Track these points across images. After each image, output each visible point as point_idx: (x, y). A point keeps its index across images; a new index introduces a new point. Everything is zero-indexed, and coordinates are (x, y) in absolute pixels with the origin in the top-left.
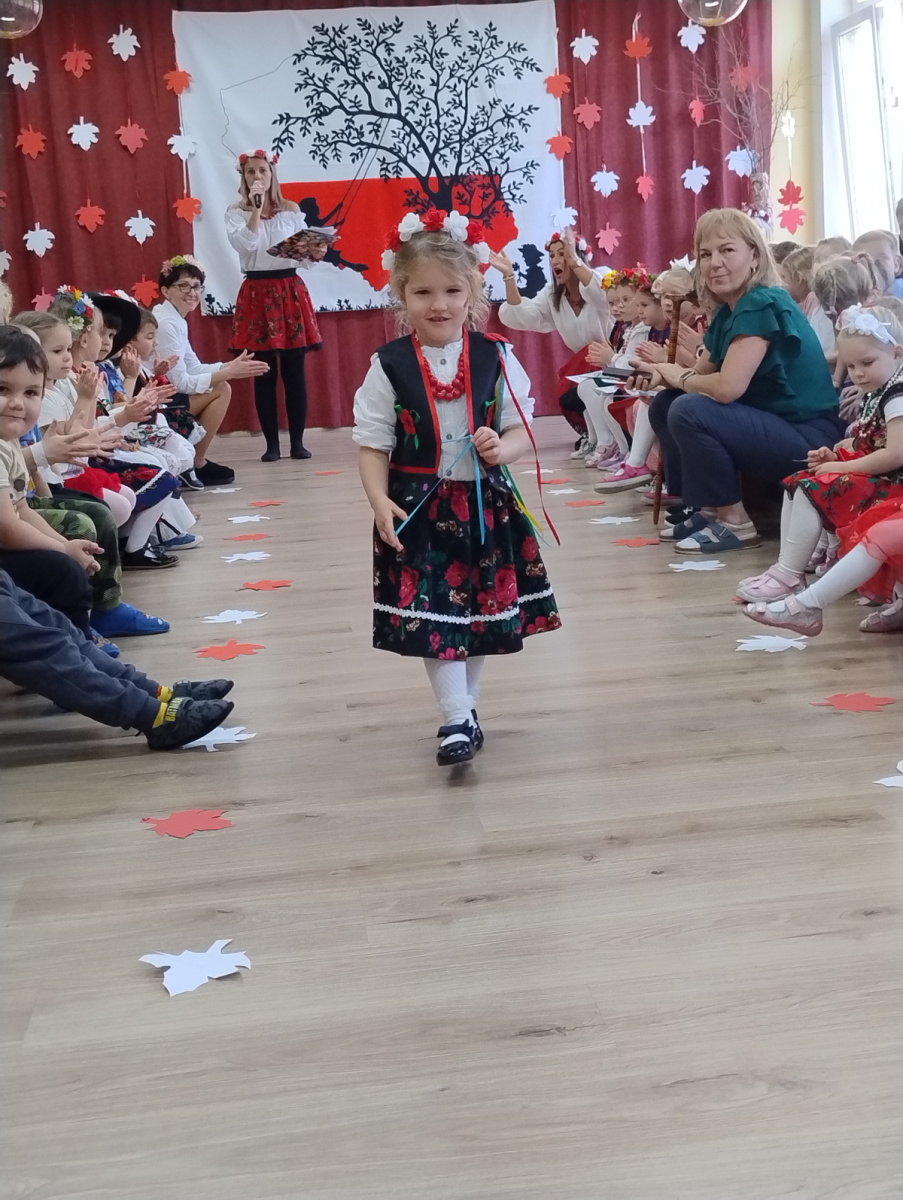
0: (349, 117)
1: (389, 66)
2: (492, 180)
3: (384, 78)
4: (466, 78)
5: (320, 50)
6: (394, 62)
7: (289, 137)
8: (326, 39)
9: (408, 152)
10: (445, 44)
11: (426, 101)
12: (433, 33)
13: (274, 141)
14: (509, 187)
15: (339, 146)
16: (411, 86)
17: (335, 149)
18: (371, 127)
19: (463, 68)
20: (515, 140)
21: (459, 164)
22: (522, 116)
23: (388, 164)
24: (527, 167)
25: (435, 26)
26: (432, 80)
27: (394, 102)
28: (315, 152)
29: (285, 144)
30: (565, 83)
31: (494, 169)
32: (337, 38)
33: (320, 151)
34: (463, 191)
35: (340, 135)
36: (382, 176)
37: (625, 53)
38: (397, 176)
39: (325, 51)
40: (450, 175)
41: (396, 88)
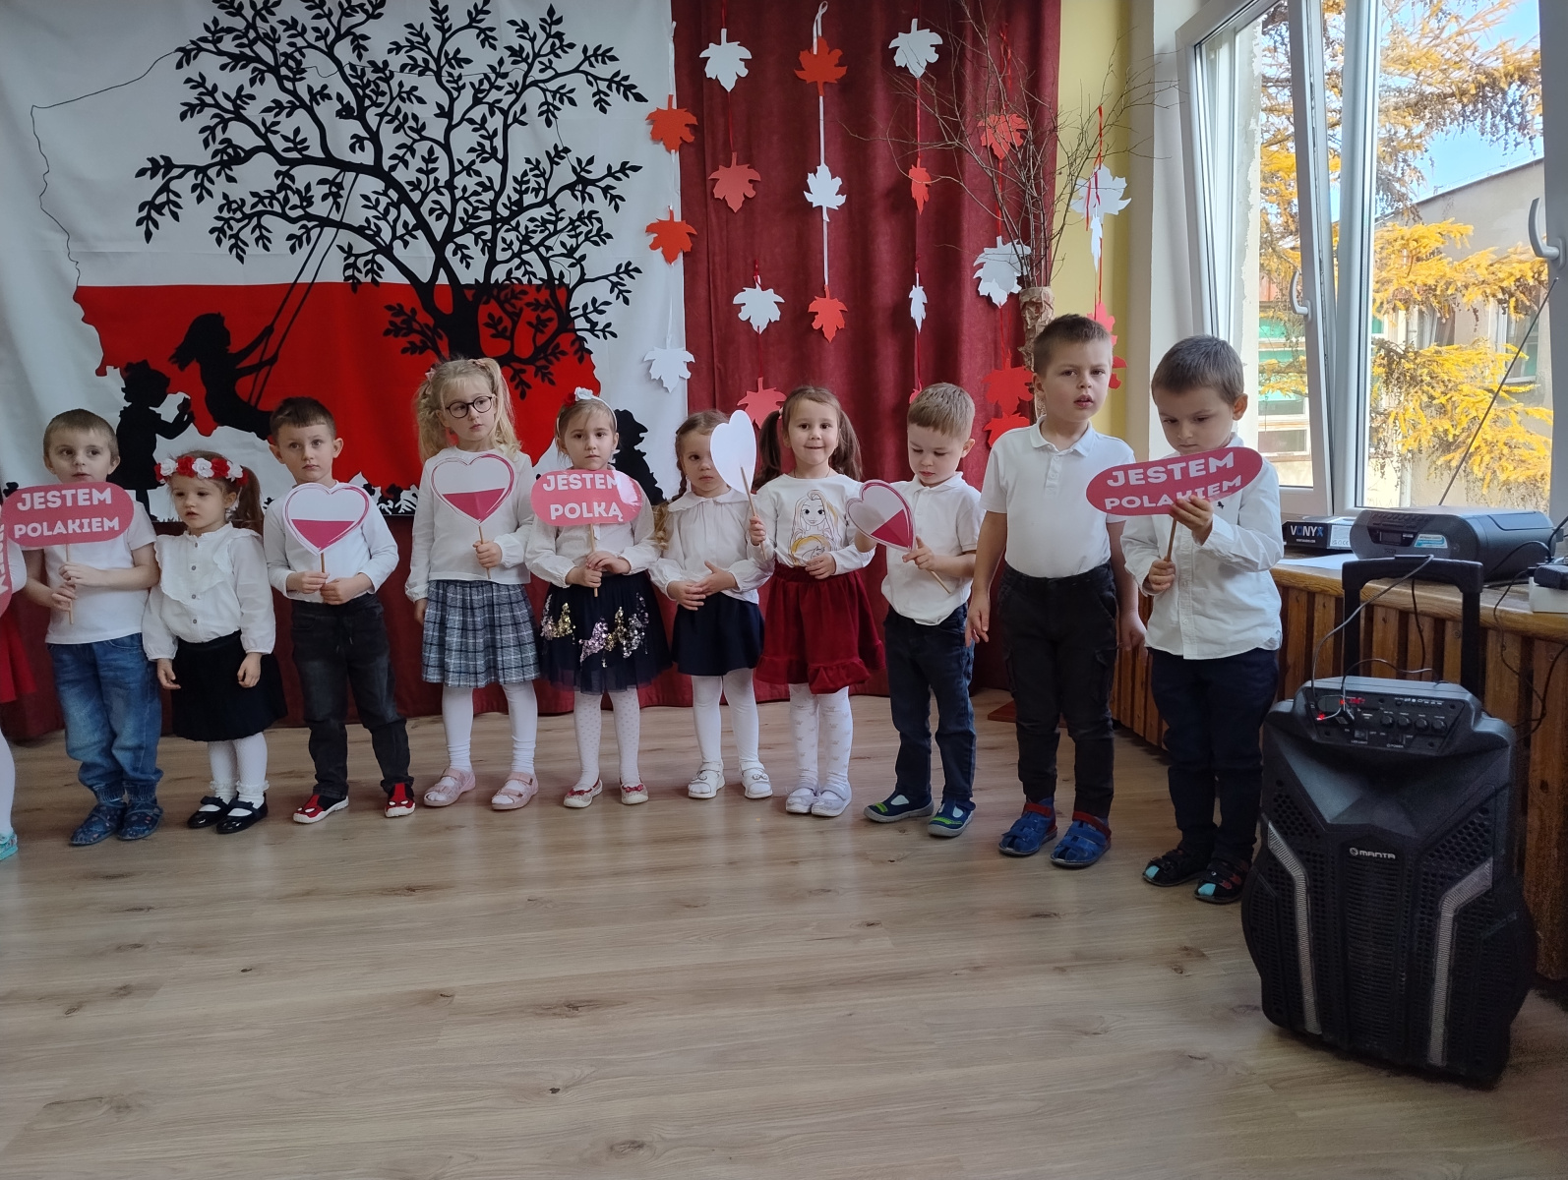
0: (284, 168)
1: (361, 78)
2: (553, 295)
3: (349, 97)
4: (504, 105)
5: (228, 44)
6: (369, 70)
7: (169, 201)
8: (239, 23)
9: (394, 237)
10: (466, 43)
11: (430, 143)
12: (443, 22)
13: (141, 208)
14: (585, 307)
15: (266, 220)
16: (401, 117)
17: (259, 226)
18: (325, 189)
19: (499, 88)
20: (597, 225)
21: (492, 263)
22: (610, 181)
23: (357, 256)
24: (617, 274)
25: (446, 8)
26: (439, 106)
27: (368, 144)
28: (221, 230)
29: (163, 215)
30: (687, 125)
31: (556, 276)
32: (259, 22)
33: (231, 228)
34: (498, 313)
35: (267, 201)
36: (347, 278)
37: (799, 73)
38: (373, 278)
39: (237, 46)
40: (473, 283)
41: (372, 118)
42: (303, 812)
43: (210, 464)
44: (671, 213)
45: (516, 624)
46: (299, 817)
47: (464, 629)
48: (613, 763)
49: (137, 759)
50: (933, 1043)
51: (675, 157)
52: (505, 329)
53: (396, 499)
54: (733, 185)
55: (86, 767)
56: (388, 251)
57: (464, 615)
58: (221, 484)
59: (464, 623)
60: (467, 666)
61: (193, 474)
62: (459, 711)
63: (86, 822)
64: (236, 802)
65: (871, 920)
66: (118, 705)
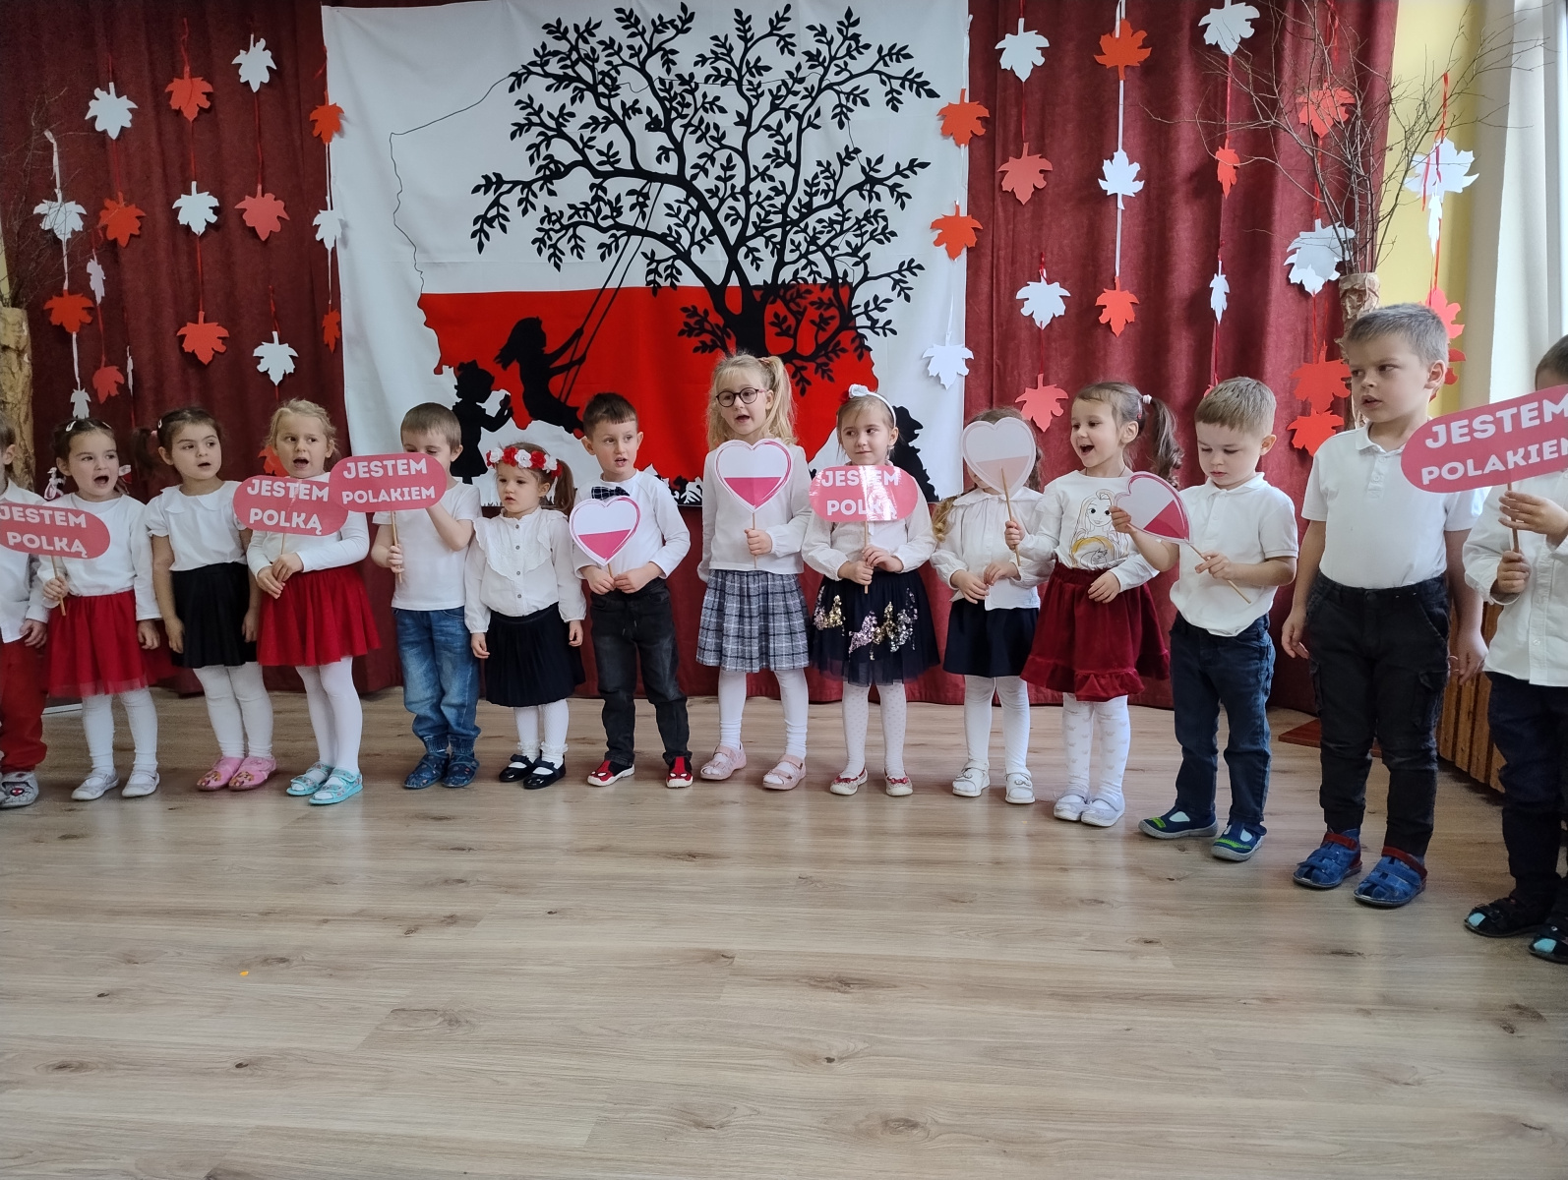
0: (598, 181)
1: (668, 91)
2: (836, 294)
3: (658, 111)
4: (799, 110)
5: (554, 67)
6: (676, 83)
7: (499, 215)
8: (564, 46)
9: (692, 243)
10: (766, 50)
11: (728, 151)
12: (746, 32)
13: (475, 222)
14: (867, 304)
15: (581, 231)
16: (703, 127)
17: (575, 236)
18: (633, 199)
19: (796, 94)
20: (882, 223)
21: (780, 265)
22: (898, 179)
23: (659, 262)
24: (899, 272)
25: (749, 18)
26: (739, 115)
27: (673, 156)
28: (541, 241)
29: (493, 227)
30: (978, 118)
31: (840, 275)
32: (581, 44)
33: (550, 238)
34: (783, 311)
35: (582, 213)
36: (648, 283)
37: (1099, 59)
38: (672, 283)
39: (561, 68)
40: (762, 284)
41: (677, 129)
42: (596, 776)
43: (529, 456)
44: (957, 208)
45: (788, 613)
46: (592, 780)
47: (741, 616)
48: (879, 754)
49: (460, 715)
50: (1220, 1069)
51: (964, 151)
52: (789, 327)
53: (682, 491)
54: (1023, 176)
55: (419, 719)
56: (685, 256)
57: (742, 602)
58: (537, 474)
59: (741, 610)
60: (743, 651)
61: (514, 463)
62: (733, 692)
63: (417, 769)
64: (539, 762)
65: (1149, 937)
66: (447, 667)
